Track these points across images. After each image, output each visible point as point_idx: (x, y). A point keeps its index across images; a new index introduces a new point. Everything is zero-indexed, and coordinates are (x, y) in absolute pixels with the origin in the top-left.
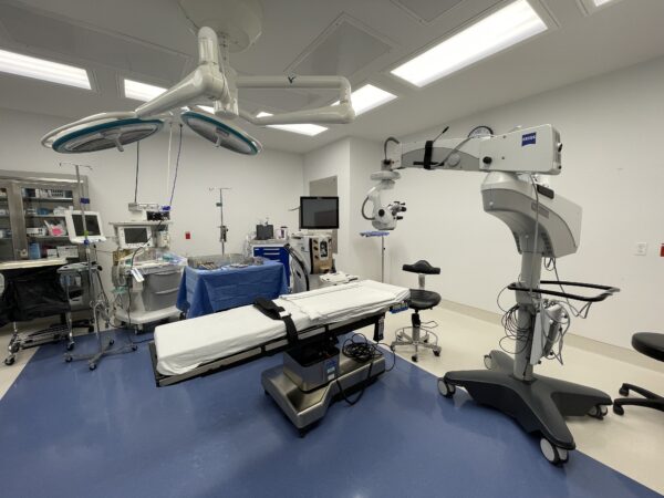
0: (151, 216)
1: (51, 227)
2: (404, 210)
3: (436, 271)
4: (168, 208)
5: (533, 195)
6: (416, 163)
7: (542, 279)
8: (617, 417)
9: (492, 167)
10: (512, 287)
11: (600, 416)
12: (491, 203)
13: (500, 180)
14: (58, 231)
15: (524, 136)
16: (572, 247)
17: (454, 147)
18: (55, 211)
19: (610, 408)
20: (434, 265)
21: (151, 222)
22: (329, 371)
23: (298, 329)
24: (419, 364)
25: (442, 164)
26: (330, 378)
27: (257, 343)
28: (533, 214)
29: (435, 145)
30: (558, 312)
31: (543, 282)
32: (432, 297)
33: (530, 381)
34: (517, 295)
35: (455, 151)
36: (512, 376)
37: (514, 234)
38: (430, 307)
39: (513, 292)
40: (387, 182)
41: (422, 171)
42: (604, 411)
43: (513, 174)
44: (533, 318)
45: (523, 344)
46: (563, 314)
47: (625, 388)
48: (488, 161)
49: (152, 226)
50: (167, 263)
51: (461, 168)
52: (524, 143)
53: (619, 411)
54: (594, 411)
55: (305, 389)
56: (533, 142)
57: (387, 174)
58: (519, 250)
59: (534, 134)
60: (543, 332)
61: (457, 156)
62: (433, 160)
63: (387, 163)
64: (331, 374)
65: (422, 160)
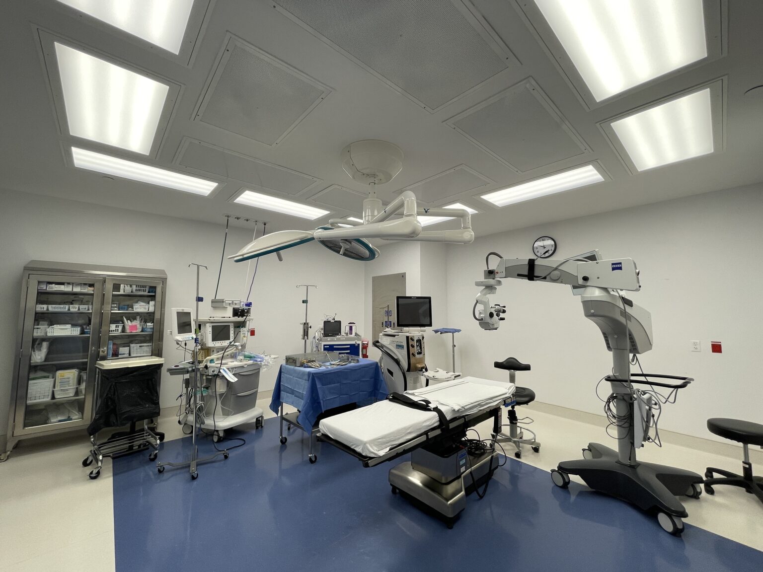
0: (236, 312)
1: (128, 323)
2: (504, 312)
3: (527, 368)
4: (249, 305)
5: (621, 305)
6: (520, 275)
7: (632, 372)
8: (709, 496)
9: (589, 283)
10: (608, 379)
11: (696, 496)
12: (592, 311)
13: (596, 294)
14: (135, 327)
15: (613, 264)
16: (649, 345)
17: (555, 267)
18: (134, 307)
19: (702, 486)
20: (523, 361)
21: (237, 319)
22: (461, 463)
23: (448, 418)
24: (523, 460)
25: (545, 278)
26: (463, 469)
27: (423, 431)
28: (623, 320)
29: (536, 263)
30: (650, 399)
31: (633, 375)
32: (526, 393)
33: (635, 466)
34: (613, 386)
35: (556, 269)
36: (618, 462)
37: (604, 334)
38: (526, 403)
39: (609, 383)
40: (490, 288)
41: (526, 281)
42: (699, 490)
43: (605, 289)
44: (631, 406)
45: (625, 431)
46: (653, 402)
47: (710, 471)
48: (585, 279)
49: (234, 323)
50: (251, 362)
51: (562, 282)
52: (613, 269)
53: (710, 491)
54: (691, 492)
55: (443, 481)
56: (620, 268)
57: (491, 281)
58: (609, 348)
59: (620, 263)
60: (642, 418)
61: (556, 272)
62: (536, 274)
63: (491, 273)
64: (462, 466)
65: (526, 273)
